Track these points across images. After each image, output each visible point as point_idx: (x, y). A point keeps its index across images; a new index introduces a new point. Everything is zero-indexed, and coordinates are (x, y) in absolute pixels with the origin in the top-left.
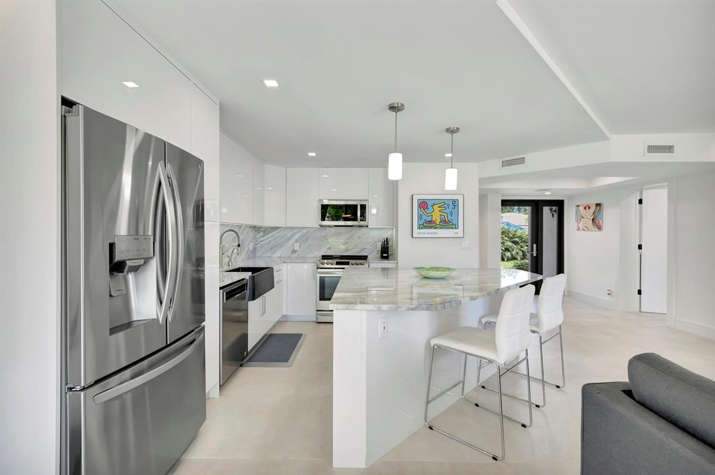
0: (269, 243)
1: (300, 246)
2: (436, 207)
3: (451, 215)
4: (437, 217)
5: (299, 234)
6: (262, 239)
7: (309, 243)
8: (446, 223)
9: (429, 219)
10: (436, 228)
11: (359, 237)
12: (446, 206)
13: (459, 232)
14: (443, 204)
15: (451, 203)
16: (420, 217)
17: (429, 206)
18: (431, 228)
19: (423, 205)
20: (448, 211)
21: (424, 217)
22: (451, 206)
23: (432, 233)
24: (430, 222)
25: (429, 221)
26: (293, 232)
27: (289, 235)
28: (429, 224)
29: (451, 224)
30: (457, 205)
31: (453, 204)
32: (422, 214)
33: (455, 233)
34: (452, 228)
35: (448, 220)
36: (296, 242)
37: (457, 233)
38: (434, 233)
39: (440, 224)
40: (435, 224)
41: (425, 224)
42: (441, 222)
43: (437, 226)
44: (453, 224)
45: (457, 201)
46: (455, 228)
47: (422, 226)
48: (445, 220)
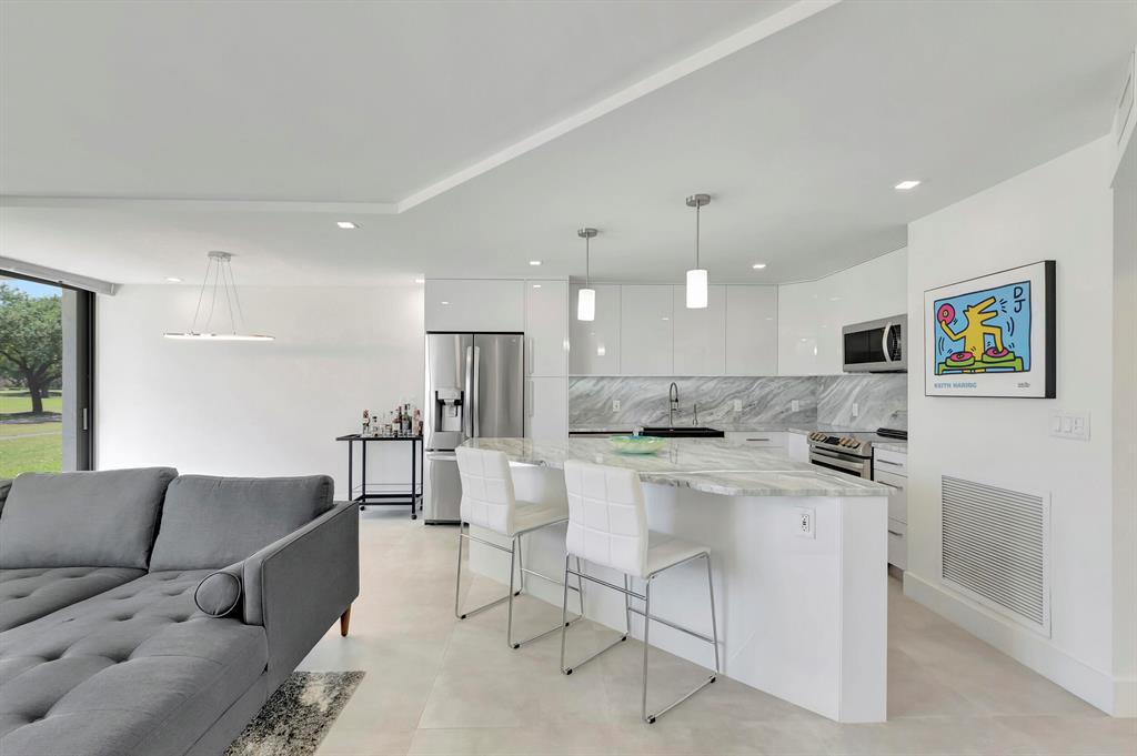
1: (859, 410)
2: (973, 313)
3: (1012, 329)
4: (975, 342)
7: (868, 404)
8: (1000, 358)
9: (958, 347)
10: (973, 371)
12: (997, 306)
14: (988, 303)
15: (1008, 295)
16: (939, 345)
17: (959, 315)
18: (962, 370)
19: (946, 313)
20: (1002, 320)
21: (948, 344)
22: (1011, 304)
23: (963, 385)
24: (960, 355)
25: (959, 353)
28: (959, 362)
29: (1010, 356)
30: (1028, 299)
31: (1015, 297)
32: (944, 336)
33: (1021, 385)
34: (1015, 371)
35: (1004, 348)
36: (855, 401)
37: (1027, 385)
38: (970, 385)
39: (982, 361)
40: (971, 361)
41: (950, 362)
42: (985, 353)
43: (977, 365)
44: (1015, 358)
45: (1024, 286)
46: (1023, 370)
47: (943, 367)
48: (996, 348)
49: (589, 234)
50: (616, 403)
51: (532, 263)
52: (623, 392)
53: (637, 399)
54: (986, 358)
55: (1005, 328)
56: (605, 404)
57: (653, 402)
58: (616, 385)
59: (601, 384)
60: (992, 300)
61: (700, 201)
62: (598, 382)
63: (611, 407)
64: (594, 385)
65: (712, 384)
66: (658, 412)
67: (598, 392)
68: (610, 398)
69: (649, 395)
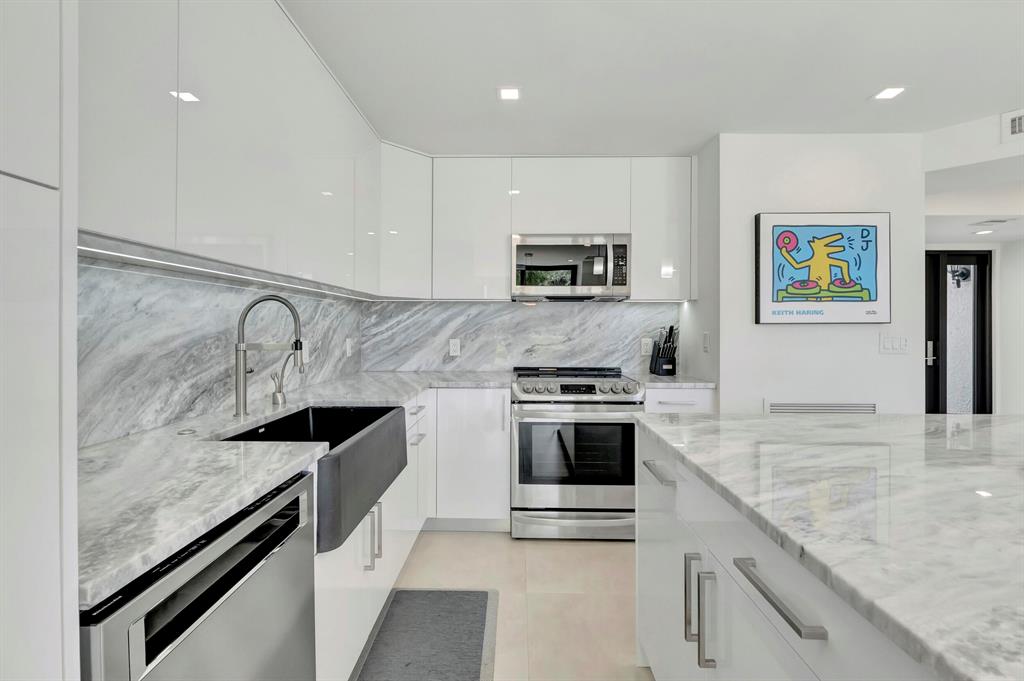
0: (392, 339)
1: (462, 347)
2: (818, 245)
3: (859, 264)
5: (461, 319)
6: (374, 331)
7: (482, 339)
8: (847, 288)
9: (801, 275)
10: (819, 299)
11: (599, 326)
13: (880, 307)
14: (837, 238)
15: (856, 234)
16: (778, 272)
17: (803, 244)
18: (806, 298)
19: (787, 240)
20: (849, 255)
21: (789, 272)
22: (858, 243)
23: (808, 313)
24: (804, 283)
25: (804, 281)
26: (444, 316)
27: (437, 321)
28: (803, 289)
29: (858, 288)
30: (874, 241)
31: (862, 237)
33: (868, 313)
34: (862, 301)
35: (851, 280)
36: (454, 336)
37: (874, 313)
38: (816, 313)
39: (828, 290)
40: (817, 290)
41: (791, 290)
42: (832, 283)
43: (823, 294)
44: (862, 289)
45: (872, 230)
46: (870, 300)
47: (784, 294)
48: (843, 279)
54: (832, 288)
60: (840, 236)
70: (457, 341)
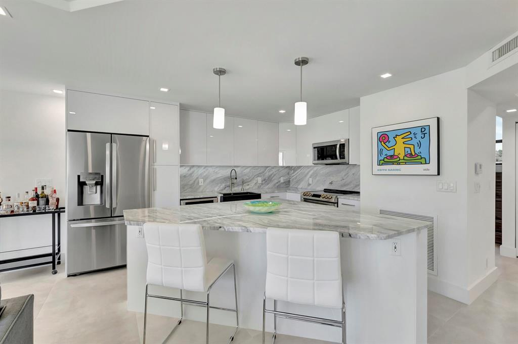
1: (312, 181)
2: (399, 139)
3: (420, 145)
5: (312, 172)
6: (293, 175)
7: (318, 178)
8: (412, 158)
9: (391, 153)
10: (399, 164)
12: (412, 136)
14: (408, 134)
15: (418, 131)
16: (380, 152)
17: (391, 139)
18: (393, 163)
20: (415, 141)
21: (385, 152)
22: (419, 135)
23: (394, 170)
24: (392, 157)
25: (392, 156)
26: (308, 170)
27: (306, 172)
28: (391, 159)
29: (419, 157)
30: (428, 133)
31: (421, 132)
32: (383, 148)
33: (424, 170)
34: (421, 164)
35: (415, 154)
36: (310, 177)
37: (428, 170)
38: (397, 170)
39: (404, 159)
40: (398, 159)
41: (386, 160)
42: (405, 156)
43: (401, 161)
44: (422, 158)
45: (427, 128)
46: (426, 163)
47: (383, 162)
48: (411, 154)
49: (221, 72)
50: (201, 180)
51: (162, 89)
52: (205, 174)
53: (213, 178)
54: (406, 158)
55: (416, 146)
56: (194, 182)
57: (221, 179)
58: (201, 171)
59: (192, 170)
60: (409, 133)
61: (302, 62)
62: (190, 169)
63: (199, 182)
64: (188, 171)
65: (248, 170)
66: (223, 185)
67: (191, 174)
68: (197, 178)
69: (219, 175)
70: (311, 179)
